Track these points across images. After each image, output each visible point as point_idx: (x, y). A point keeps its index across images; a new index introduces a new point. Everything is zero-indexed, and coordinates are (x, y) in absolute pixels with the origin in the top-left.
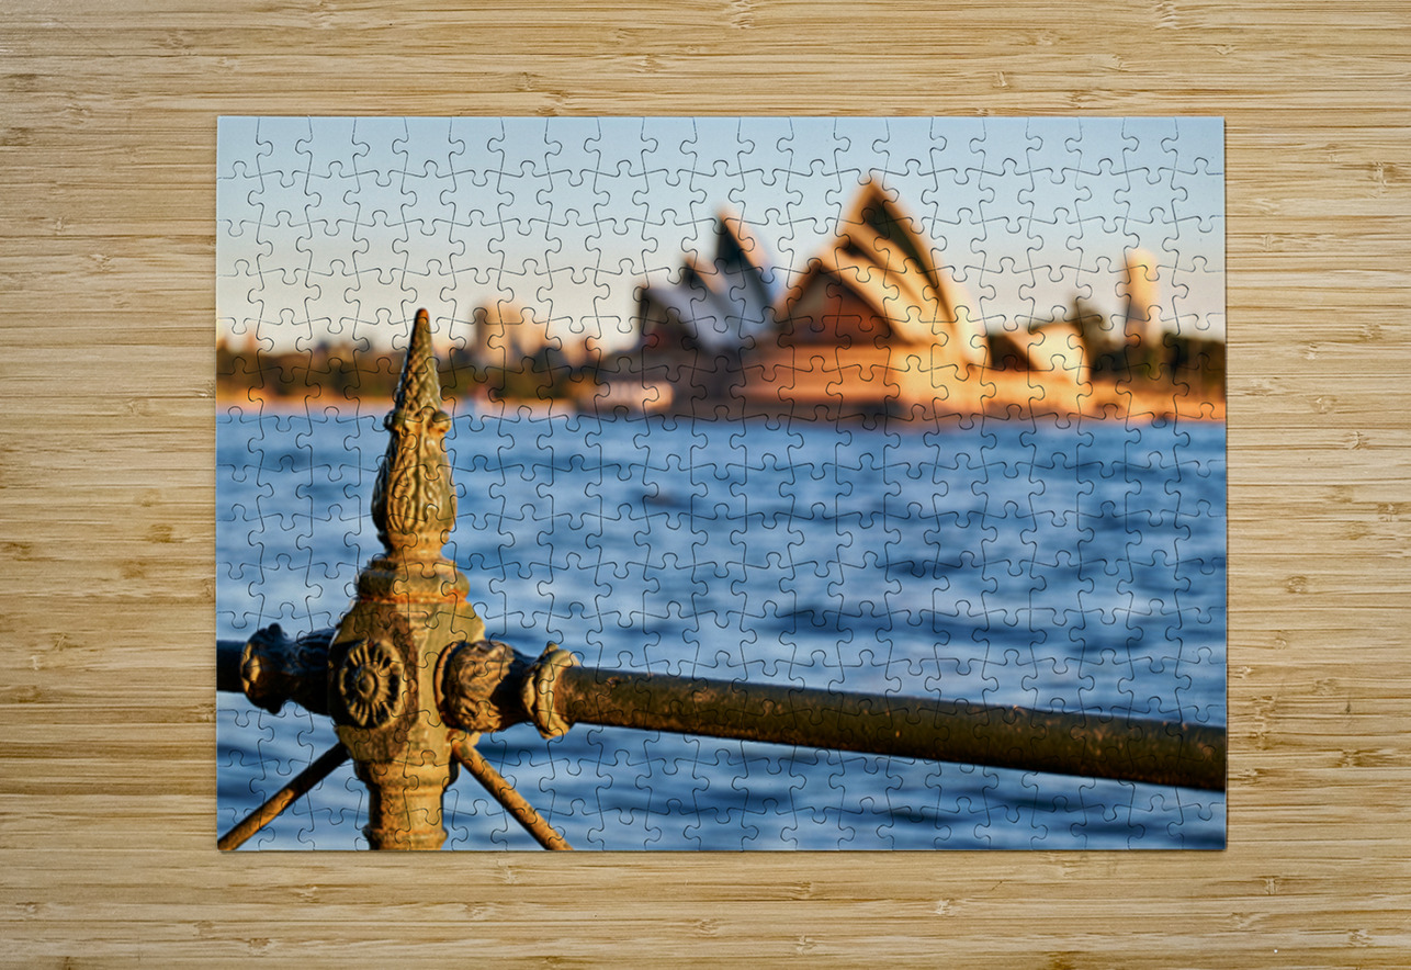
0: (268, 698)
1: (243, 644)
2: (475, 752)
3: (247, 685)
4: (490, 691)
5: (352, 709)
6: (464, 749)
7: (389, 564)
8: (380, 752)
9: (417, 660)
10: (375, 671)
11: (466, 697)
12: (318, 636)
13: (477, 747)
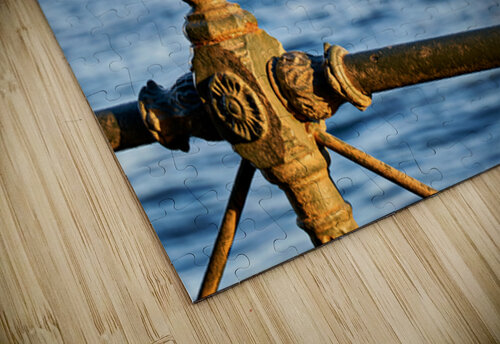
0: (176, 140)
1: (136, 103)
2: (329, 135)
3: (156, 136)
4: (310, 88)
5: (236, 130)
6: (321, 135)
7: (198, 16)
8: (272, 157)
9: (255, 79)
10: (234, 95)
11: (300, 97)
12: (183, 81)
13: (327, 131)
